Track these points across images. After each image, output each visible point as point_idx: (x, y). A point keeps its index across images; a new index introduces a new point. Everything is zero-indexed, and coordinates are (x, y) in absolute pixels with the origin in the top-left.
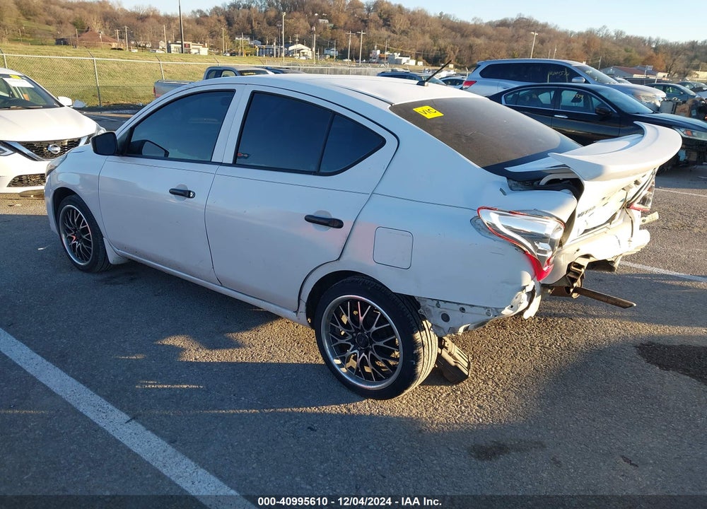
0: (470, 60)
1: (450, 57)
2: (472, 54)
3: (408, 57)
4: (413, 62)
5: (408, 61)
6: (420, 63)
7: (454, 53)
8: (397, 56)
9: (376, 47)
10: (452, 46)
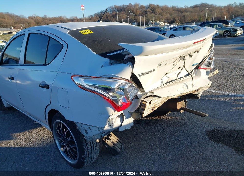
0: (184, 21)
1: (177, 21)
2: (185, 18)
3: (162, 22)
4: (164, 24)
5: (162, 24)
6: (166, 24)
7: (178, 19)
8: (158, 22)
9: (150, 20)
10: (177, 17)
